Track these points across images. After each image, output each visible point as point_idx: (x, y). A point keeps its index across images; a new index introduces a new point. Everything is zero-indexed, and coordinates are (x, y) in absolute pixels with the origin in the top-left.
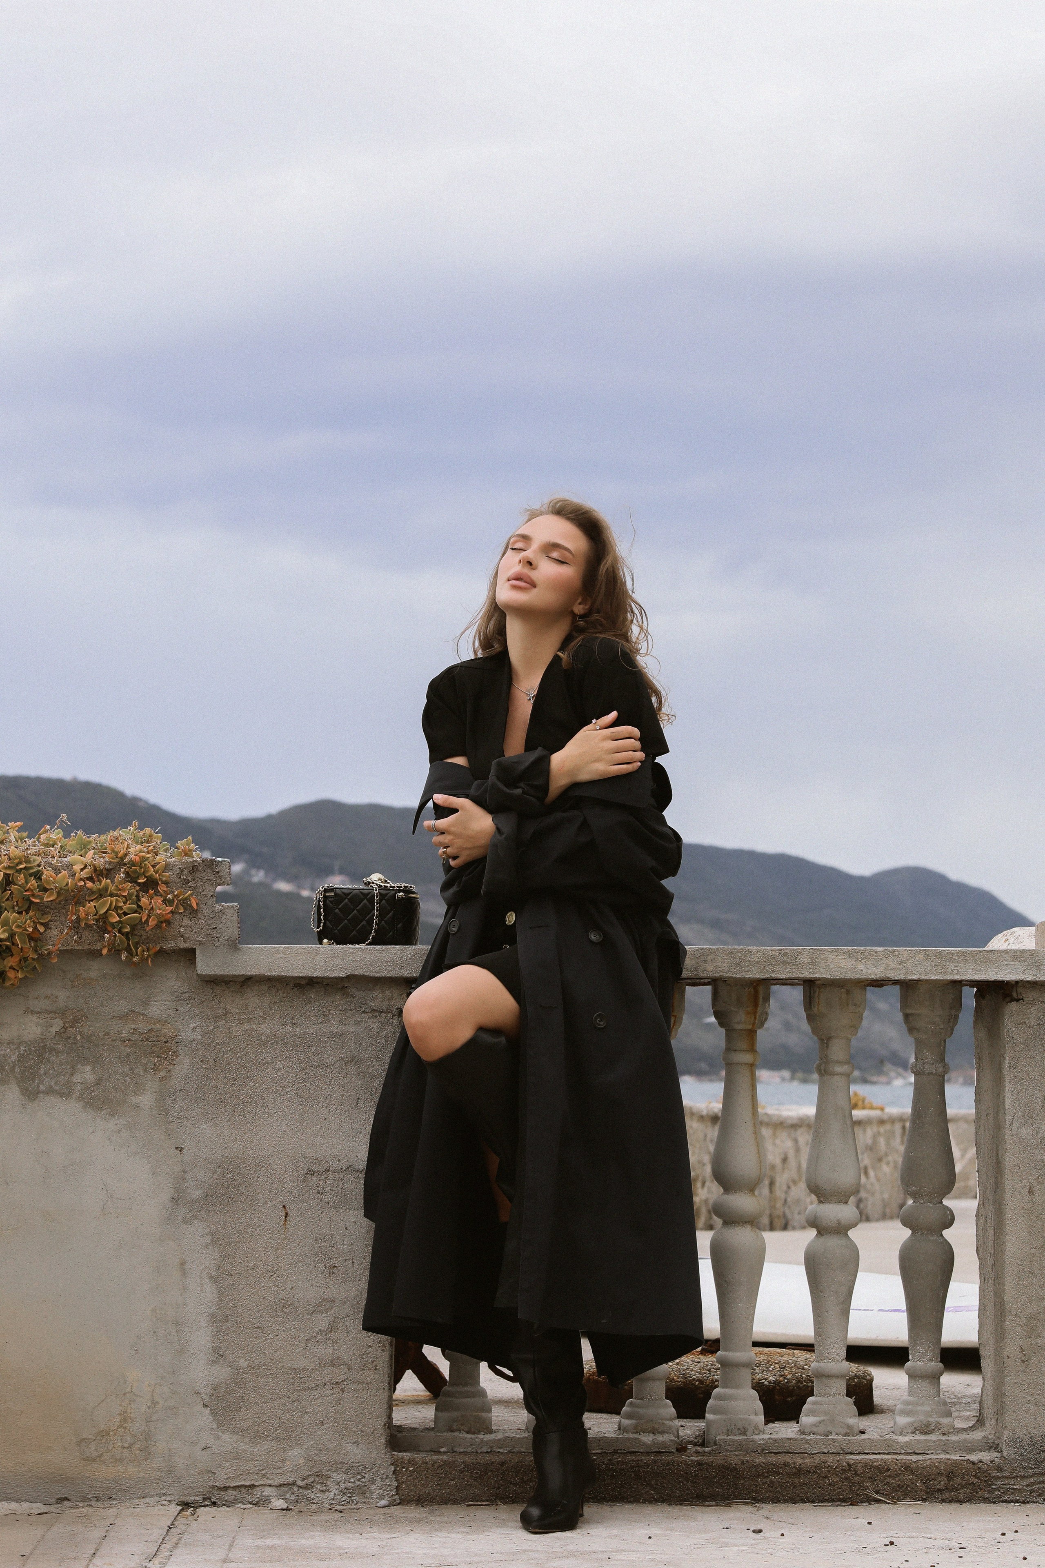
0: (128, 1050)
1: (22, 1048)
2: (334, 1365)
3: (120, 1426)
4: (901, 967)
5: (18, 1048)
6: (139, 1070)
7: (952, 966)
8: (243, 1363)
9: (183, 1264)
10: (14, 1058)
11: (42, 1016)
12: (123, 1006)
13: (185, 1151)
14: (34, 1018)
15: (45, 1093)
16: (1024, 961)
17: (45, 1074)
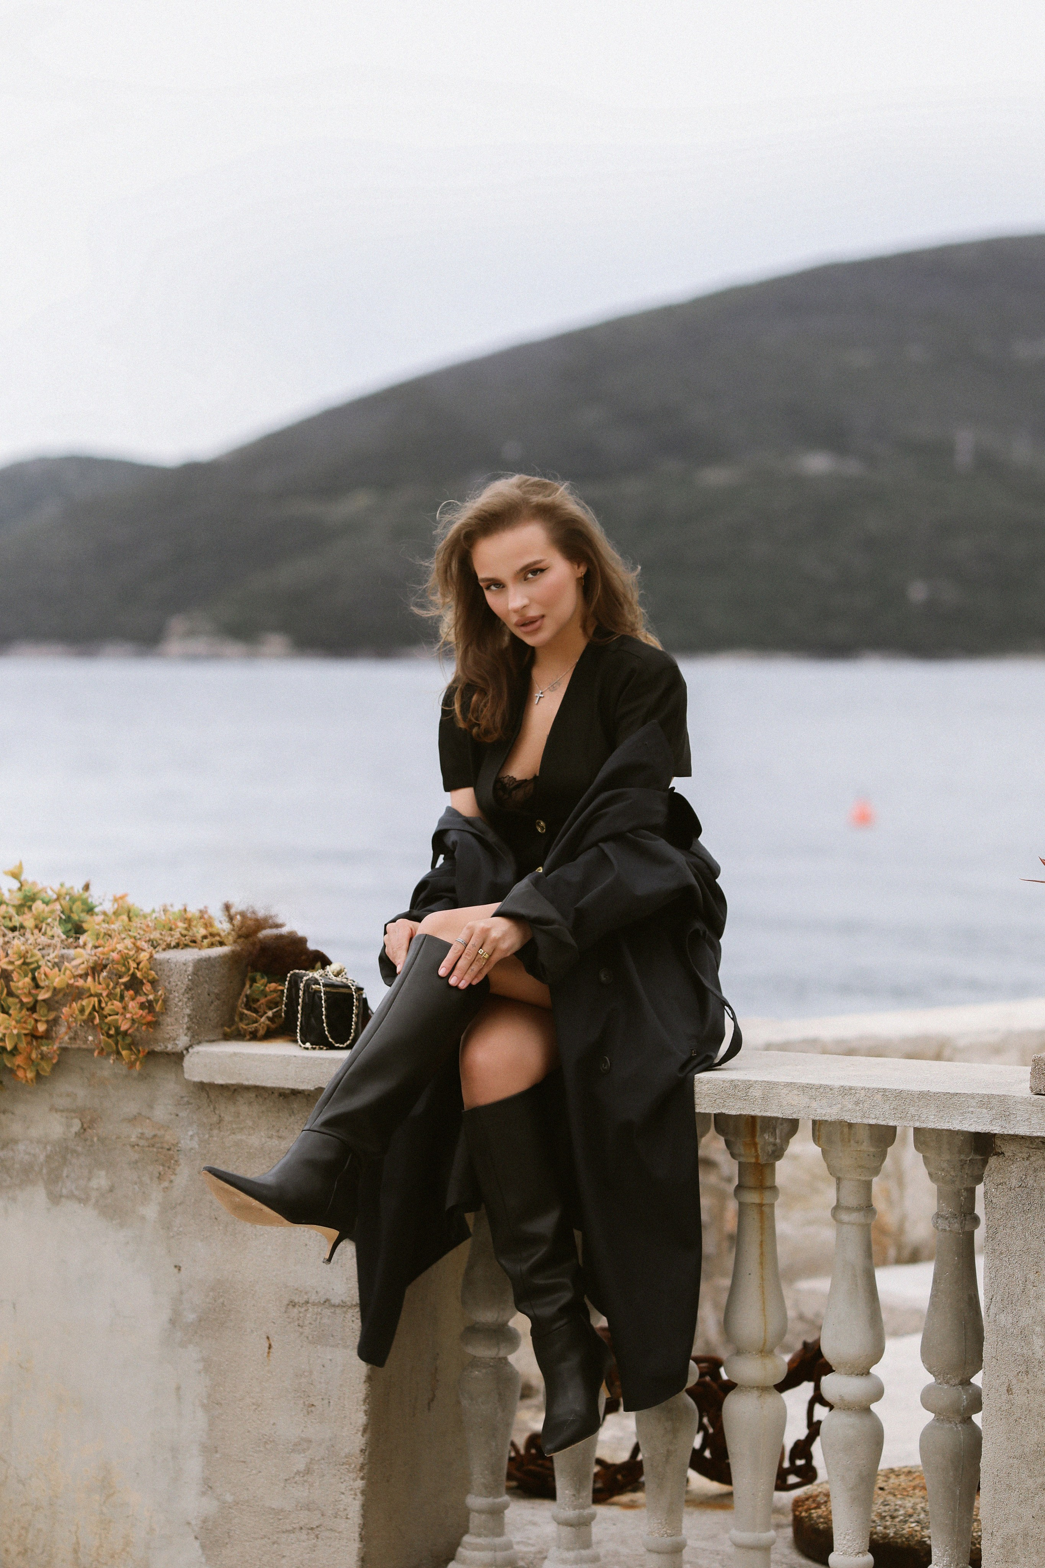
0: (136, 1156)
1: (49, 1148)
2: (309, 1510)
3: (124, 1550)
4: (858, 1108)
5: (45, 1148)
6: (146, 1179)
7: (912, 1110)
8: (229, 1498)
9: (178, 1388)
10: (42, 1158)
11: (65, 1114)
12: (131, 1108)
13: (183, 1269)
14: (57, 1116)
15: (67, 1197)
16: (991, 1109)
17: (67, 1177)
